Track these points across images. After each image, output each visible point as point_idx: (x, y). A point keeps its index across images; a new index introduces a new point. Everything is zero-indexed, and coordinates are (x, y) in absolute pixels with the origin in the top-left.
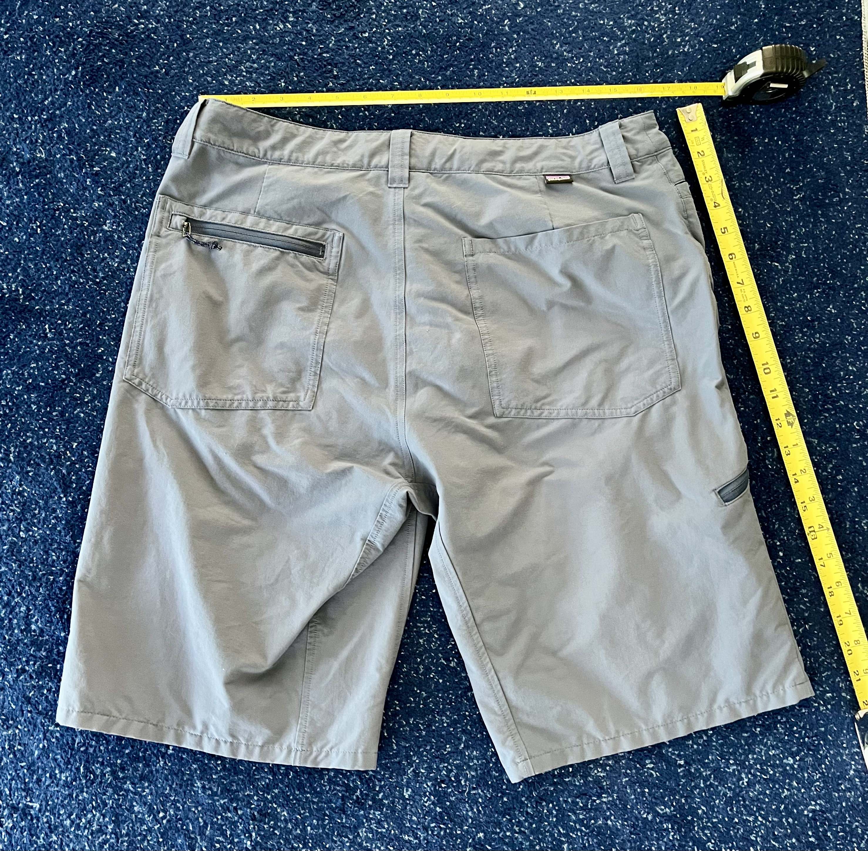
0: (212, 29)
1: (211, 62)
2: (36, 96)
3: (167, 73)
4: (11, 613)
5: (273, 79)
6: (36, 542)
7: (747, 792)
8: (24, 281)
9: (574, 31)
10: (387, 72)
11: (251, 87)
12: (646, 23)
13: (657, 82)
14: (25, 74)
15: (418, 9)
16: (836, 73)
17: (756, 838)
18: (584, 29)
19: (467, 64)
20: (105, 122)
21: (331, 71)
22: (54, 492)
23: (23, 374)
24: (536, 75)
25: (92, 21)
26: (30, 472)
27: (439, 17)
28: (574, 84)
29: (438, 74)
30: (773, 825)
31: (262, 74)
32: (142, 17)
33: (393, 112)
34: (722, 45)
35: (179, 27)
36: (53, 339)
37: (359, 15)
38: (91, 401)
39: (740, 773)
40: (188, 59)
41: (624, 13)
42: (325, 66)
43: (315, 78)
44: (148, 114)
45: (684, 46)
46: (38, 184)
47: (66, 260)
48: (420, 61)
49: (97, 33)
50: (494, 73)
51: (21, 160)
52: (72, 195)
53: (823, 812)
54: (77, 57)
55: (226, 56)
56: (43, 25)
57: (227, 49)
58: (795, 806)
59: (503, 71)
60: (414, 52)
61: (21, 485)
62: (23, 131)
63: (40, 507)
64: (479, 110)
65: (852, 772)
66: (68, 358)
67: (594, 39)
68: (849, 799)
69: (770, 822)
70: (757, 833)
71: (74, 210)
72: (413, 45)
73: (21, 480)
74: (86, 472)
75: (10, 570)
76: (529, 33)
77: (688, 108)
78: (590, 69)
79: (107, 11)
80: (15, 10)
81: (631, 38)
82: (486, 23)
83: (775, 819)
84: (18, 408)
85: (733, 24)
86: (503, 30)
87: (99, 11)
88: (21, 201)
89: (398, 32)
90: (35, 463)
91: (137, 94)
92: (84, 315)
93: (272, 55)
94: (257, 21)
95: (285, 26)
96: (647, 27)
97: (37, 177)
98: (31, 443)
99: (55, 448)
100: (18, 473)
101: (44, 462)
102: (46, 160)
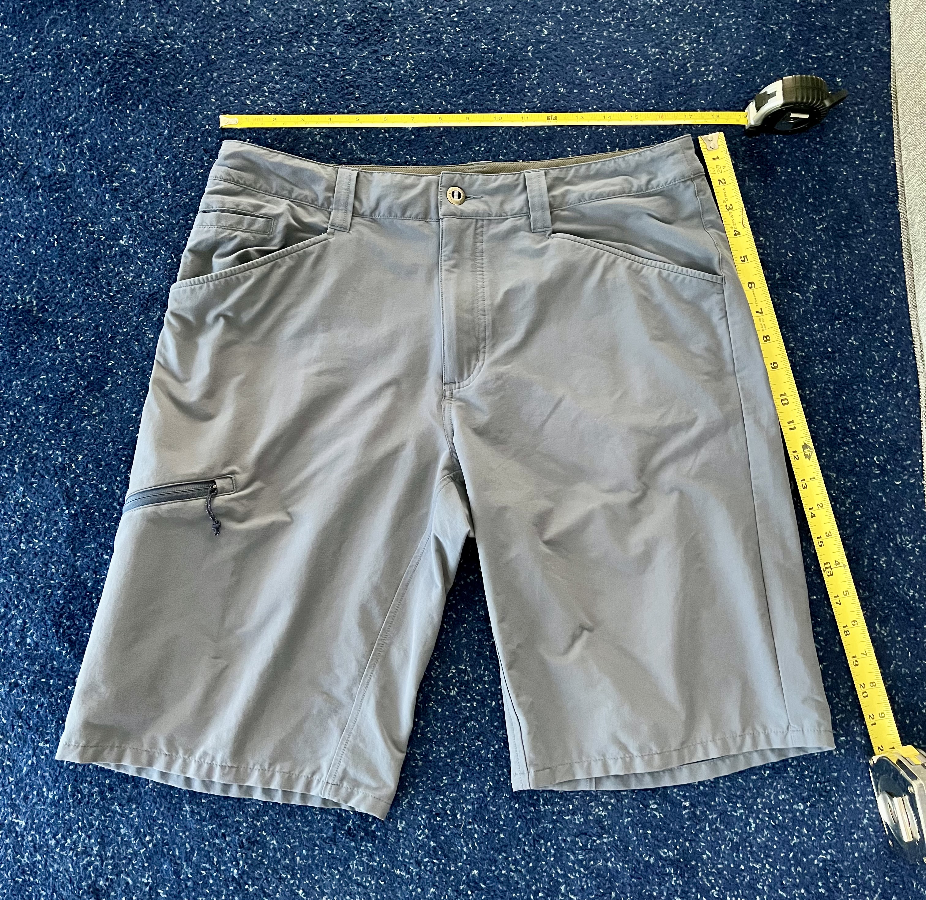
0: (238, 50)
1: (235, 82)
2: (61, 112)
3: (190, 93)
4: (7, 625)
5: (294, 100)
6: (36, 554)
7: (755, 839)
8: (39, 293)
9: (597, 59)
10: (408, 95)
11: (272, 107)
12: (670, 52)
13: (680, 111)
14: (50, 90)
15: (442, 34)
16: (862, 104)
17: (763, 886)
18: (608, 56)
19: (489, 88)
20: (127, 139)
21: (353, 93)
22: (57, 504)
23: (33, 386)
24: (558, 101)
25: (119, 39)
26: (33, 483)
27: (462, 42)
28: (596, 111)
29: (459, 98)
30: (780, 874)
31: (284, 95)
32: (168, 37)
33: (413, 134)
34: (746, 75)
35: (204, 48)
36: (64, 351)
37: (383, 39)
38: (99, 414)
39: (747, 818)
40: (212, 79)
41: (648, 42)
42: (347, 88)
43: (337, 100)
44: (170, 132)
45: (708, 76)
46: (57, 198)
47: (81, 273)
48: (442, 85)
49: (124, 52)
50: (516, 98)
51: (42, 175)
52: (91, 210)
53: (834, 862)
54: (103, 75)
55: (250, 76)
56: (71, 43)
57: (251, 70)
58: (804, 854)
59: (525, 96)
60: (436, 76)
61: (24, 496)
62: (46, 145)
63: (42, 519)
64: (500, 134)
65: (865, 821)
66: (78, 369)
67: (617, 66)
68: (862, 849)
69: (778, 870)
70: (764, 881)
71: (92, 224)
72: (436, 69)
73: (24, 492)
74: (90, 485)
75: (9, 581)
76: (552, 59)
77: (710, 136)
78: (613, 96)
79: (134, 31)
80: (43, 29)
81: (655, 66)
82: (509, 49)
83: (783, 868)
84: (26, 419)
85: (758, 54)
86: (526, 56)
87: (127, 31)
88: (40, 215)
89: (421, 56)
90: (40, 474)
91: (160, 112)
92: (96, 327)
93: (295, 77)
94: (281, 44)
95: (309, 49)
96: (671, 56)
97: (57, 191)
98: (36, 454)
99: (60, 460)
100: (22, 485)
101: (49, 474)
102: (67, 174)
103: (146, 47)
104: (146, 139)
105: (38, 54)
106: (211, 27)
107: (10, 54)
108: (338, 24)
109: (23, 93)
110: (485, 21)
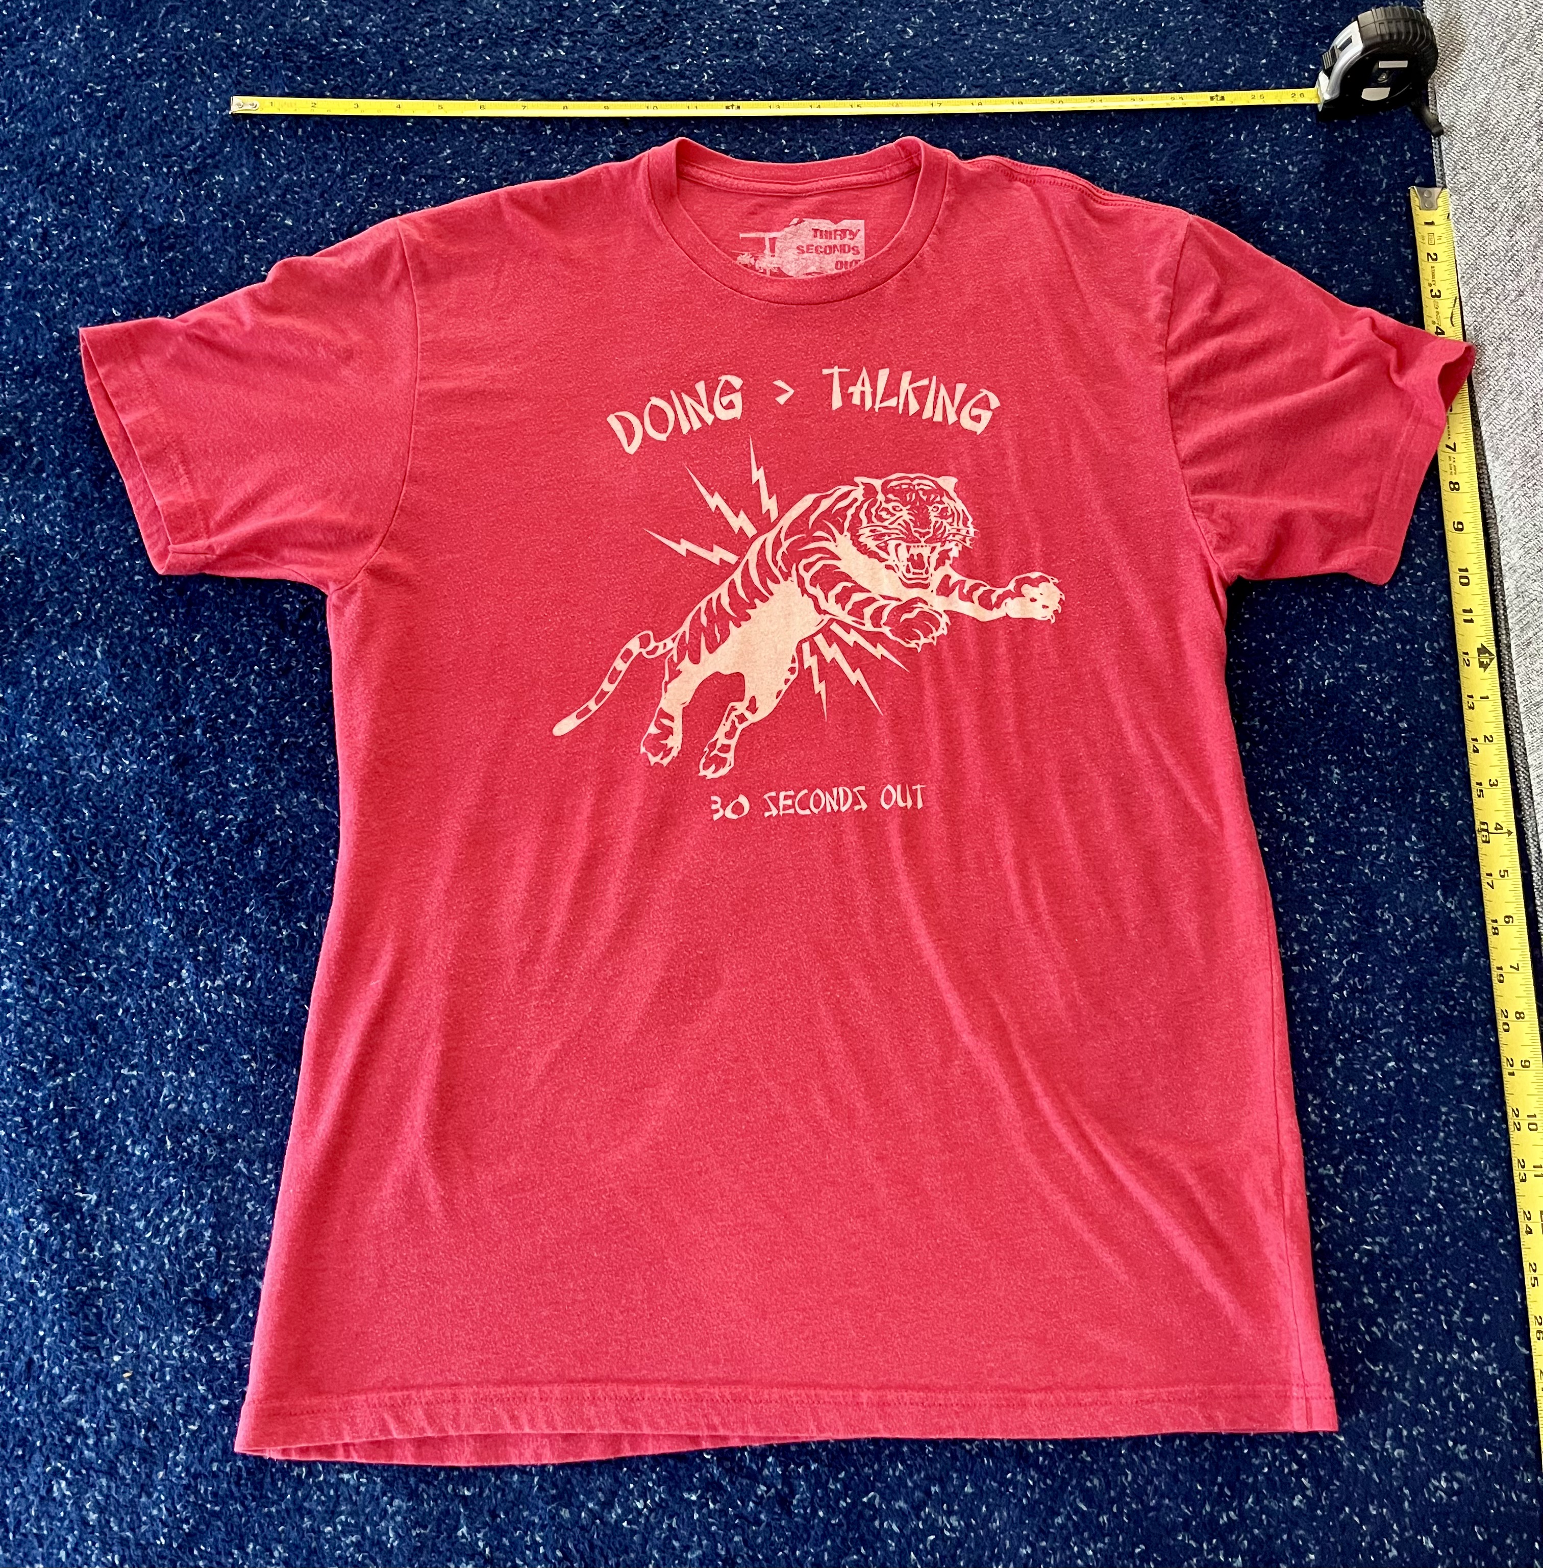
0: (449, 54)
2: (179, 138)
6: (126, 781)
9: (988, 70)
12: (1097, 61)
14: (164, 108)
15: (756, 34)
20: (279, 176)
23: (125, 531)
25: (270, 37)
26: (124, 675)
27: (786, 45)
32: (345, 35)
35: (397, 50)
37: (667, 41)
41: (1064, 47)
44: (344, 167)
46: (172, 260)
49: (277, 54)
51: (149, 226)
53: (1387, 1256)
55: (466, 90)
56: (197, 42)
57: (468, 81)
61: (109, 695)
62: (156, 185)
63: (135, 729)
73: (110, 689)
76: (920, 70)
79: (293, 26)
80: (155, 20)
82: (857, 55)
86: (882, 65)
87: (282, 25)
88: (145, 283)
89: (725, 64)
90: (134, 662)
93: (534, 92)
94: (513, 46)
95: (556, 53)
96: (1099, 67)
97: (171, 250)
98: (129, 633)
99: (166, 641)
100: (107, 678)
101: (148, 661)
102: (187, 227)
103: (310, 48)
104: (308, 177)
105: (148, 55)
106: (409, 21)
107: (106, 57)
108: (600, 19)
109: (123, 110)
110: (819, 16)
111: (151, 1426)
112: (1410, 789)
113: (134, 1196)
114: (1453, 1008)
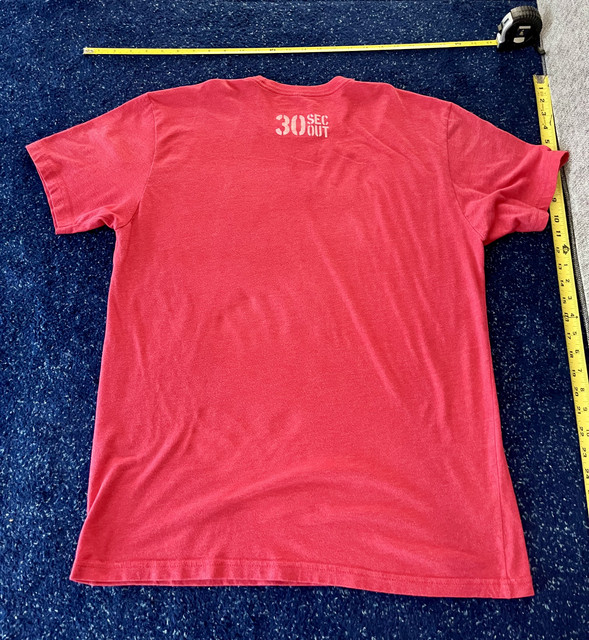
6: (28, 290)
15: (282, 22)
20: (101, 71)
26: (30, 251)
27: (293, 26)
32: (128, 22)
35: (147, 27)
41: (399, 26)
46: (58, 100)
49: (103, 29)
51: (51, 89)
52: (77, 107)
53: (528, 486)
56: (74, 25)
61: (24, 258)
62: (55, 74)
63: (33, 271)
68: (546, 478)
73: (24, 255)
74: (64, 252)
79: (109, 19)
82: (320, 29)
86: (329, 33)
87: (105, 19)
88: (48, 109)
89: (270, 32)
90: (34, 246)
94: (191, 26)
95: (207, 29)
97: (58, 97)
98: (33, 235)
99: (47, 238)
100: (23, 252)
103: (115, 27)
104: (111, 72)
105: (55, 29)
106: (152, 17)
107: (40, 30)
111: (19, 543)
112: (536, 300)
113: (19, 450)
114: (554, 387)
